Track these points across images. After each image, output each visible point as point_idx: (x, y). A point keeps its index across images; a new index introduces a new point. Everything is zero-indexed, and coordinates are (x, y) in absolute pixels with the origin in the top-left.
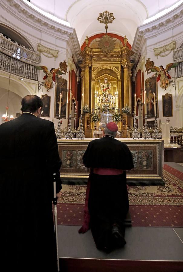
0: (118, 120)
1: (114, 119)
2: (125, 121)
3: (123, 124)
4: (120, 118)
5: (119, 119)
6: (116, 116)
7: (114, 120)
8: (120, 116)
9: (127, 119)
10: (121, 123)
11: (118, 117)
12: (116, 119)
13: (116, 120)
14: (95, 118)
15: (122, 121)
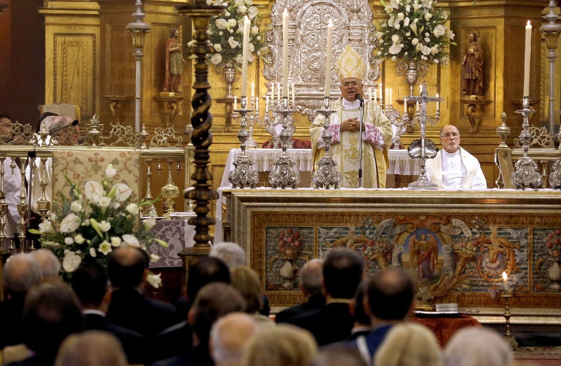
0: (426, 51)
1: (388, 39)
2: (485, 64)
3: (469, 86)
4: (439, 31)
5: (435, 40)
6: (411, 15)
7: (394, 50)
8: (445, 15)
9: (501, 40)
10: (446, 72)
11: (423, 21)
12: (407, 41)
13: (409, 48)
14: (227, 34)
15: (455, 55)
